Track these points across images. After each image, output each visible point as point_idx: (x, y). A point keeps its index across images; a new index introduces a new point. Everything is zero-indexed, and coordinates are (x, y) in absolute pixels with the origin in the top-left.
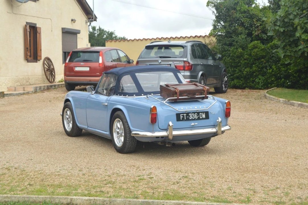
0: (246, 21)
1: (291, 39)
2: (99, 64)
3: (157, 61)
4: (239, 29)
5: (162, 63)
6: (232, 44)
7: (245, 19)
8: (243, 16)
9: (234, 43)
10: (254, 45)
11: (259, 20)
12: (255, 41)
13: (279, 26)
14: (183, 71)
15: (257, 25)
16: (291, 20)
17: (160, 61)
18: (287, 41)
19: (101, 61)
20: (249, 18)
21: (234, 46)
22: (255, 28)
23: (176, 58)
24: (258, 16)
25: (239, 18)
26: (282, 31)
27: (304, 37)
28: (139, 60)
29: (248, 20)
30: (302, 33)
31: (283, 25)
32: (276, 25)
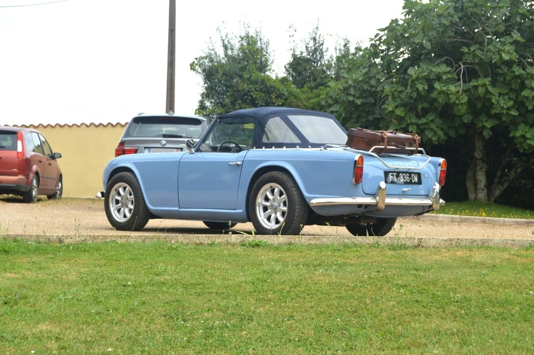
0: (259, 96)
1: (371, 118)
2: (18, 153)
3: (159, 142)
5: (167, 146)
7: (258, 93)
8: (255, 89)
11: (279, 96)
13: (354, 96)
16: (373, 86)
17: (164, 142)
18: (364, 120)
19: (20, 149)
20: (265, 92)
24: (278, 90)
25: (249, 92)
26: (359, 103)
27: (400, 112)
28: (124, 139)
29: (263, 95)
30: (396, 107)
31: (360, 94)
32: (349, 94)
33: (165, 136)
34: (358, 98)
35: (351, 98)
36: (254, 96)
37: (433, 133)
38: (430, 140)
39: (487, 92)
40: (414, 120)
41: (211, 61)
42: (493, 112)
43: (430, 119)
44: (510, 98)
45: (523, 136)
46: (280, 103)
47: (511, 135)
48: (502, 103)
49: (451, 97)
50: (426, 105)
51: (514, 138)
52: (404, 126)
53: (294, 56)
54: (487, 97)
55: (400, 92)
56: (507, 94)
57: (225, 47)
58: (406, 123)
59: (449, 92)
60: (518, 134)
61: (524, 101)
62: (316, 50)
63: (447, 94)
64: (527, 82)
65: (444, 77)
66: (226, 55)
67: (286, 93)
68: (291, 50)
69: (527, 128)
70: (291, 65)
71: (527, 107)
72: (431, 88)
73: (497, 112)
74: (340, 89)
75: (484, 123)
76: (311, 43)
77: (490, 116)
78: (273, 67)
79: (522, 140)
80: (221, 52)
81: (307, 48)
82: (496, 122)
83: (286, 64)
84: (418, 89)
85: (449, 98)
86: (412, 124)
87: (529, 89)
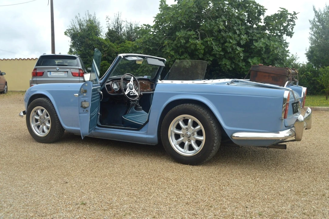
0: (96, 46)
3: (55, 68)
4: (92, 52)
5: (60, 70)
6: (87, 62)
7: (96, 45)
8: (95, 43)
9: (88, 62)
10: (104, 64)
11: (106, 46)
12: (104, 61)
13: (149, 45)
14: (79, 77)
15: (105, 50)
17: (58, 69)
21: (88, 64)
22: (103, 52)
23: (72, 66)
24: (105, 43)
25: (92, 44)
26: (152, 49)
27: (172, 53)
28: (36, 67)
29: (98, 46)
30: (171, 51)
31: (152, 45)
32: (147, 45)
33: (58, 65)
34: (151, 46)
35: (148, 47)
36: (95, 46)
37: (187, 63)
38: (186, 66)
39: (212, 44)
40: (178, 57)
41: (74, 31)
42: (213, 53)
43: (185, 56)
44: (219, 47)
45: (225, 64)
46: (106, 50)
47: (219, 63)
48: (216, 48)
49: (198, 46)
50: (183, 50)
51: (220, 65)
52: (174, 59)
53: (109, 30)
54: (211, 46)
55: (172, 44)
56: (218, 45)
57: (80, 25)
58: (174, 58)
59: (197, 44)
60: (223, 63)
61: (226, 48)
62: (118, 27)
63: (195, 45)
64: (228, 40)
65: (193, 37)
66: (80, 28)
67: (108, 45)
68: (108, 27)
69: (227, 60)
70: (108, 33)
71: (227, 51)
72: (187, 42)
73: (215, 53)
74: (142, 42)
75: (209, 58)
76: (116, 24)
77: (211, 55)
78: (102, 34)
79: (225, 65)
80: (78, 27)
81: (114, 26)
82: (214, 58)
83: (106, 33)
84: (181, 42)
85: (197, 46)
86: (177, 58)
87: (228, 42)
